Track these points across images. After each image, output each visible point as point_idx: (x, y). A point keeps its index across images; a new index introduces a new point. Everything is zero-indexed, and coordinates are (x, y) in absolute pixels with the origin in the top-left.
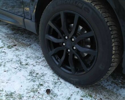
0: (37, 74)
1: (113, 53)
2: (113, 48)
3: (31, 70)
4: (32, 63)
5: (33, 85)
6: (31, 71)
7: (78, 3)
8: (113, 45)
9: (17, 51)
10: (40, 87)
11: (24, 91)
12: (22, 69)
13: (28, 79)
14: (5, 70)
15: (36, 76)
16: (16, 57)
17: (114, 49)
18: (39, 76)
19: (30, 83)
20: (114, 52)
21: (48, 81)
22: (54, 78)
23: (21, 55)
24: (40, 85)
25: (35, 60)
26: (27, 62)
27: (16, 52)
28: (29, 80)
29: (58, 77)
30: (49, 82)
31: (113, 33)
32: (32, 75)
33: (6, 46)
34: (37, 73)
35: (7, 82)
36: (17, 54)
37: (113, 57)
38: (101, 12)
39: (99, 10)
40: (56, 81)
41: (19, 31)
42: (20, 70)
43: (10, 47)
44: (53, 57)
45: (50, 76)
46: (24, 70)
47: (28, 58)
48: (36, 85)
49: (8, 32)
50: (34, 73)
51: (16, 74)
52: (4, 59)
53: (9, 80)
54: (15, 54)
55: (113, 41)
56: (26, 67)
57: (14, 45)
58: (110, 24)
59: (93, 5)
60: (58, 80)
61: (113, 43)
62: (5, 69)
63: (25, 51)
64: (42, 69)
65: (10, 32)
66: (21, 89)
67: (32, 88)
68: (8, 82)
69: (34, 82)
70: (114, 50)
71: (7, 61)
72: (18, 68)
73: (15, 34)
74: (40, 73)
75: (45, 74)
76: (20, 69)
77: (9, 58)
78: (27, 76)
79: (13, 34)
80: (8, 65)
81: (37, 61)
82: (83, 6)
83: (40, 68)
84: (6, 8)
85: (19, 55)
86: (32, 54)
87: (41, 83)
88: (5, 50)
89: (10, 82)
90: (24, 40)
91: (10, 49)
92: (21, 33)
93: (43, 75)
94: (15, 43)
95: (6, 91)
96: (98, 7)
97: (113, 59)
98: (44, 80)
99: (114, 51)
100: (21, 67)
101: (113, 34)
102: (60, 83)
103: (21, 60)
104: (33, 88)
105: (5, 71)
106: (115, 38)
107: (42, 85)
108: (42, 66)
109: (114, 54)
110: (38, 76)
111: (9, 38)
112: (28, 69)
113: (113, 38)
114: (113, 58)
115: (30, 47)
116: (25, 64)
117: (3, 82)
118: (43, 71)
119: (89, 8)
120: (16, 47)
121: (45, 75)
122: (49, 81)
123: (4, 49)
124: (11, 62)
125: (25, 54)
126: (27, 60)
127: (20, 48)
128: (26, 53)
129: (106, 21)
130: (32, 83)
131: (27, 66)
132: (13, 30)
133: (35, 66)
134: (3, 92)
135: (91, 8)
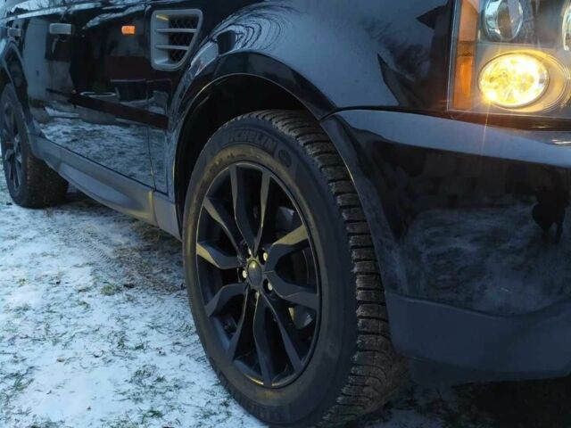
0: (160, 380)
1: (358, 298)
2: (357, 281)
3: (144, 366)
4: (159, 346)
5: (128, 410)
6: (142, 370)
7: (265, 138)
8: (355, 270)
9: (129, 304)
10: (149, 419)
11: (91, 424)
12: (118, 359)
13: (122, 392)
14: (62, 358)
15: (151, 387)
16: (115, 321)
17: (358, 283)
18: (163, 388)
19: (121, 403)
20: (359, 295)
21: (184, 404)
22: (211, 398)
23: (133, 319)
24: (151, 414)
25: (174, 338)
26: (144, 340)
27: (124, 306)
28: (123, 394)
29: (228, 398)
30: (186, 407)
31: (356, 231)
32: (140, 381)
33: (101, 286)
34: (161, 376)
35: (51, 392)
36: (122, 314)
37: (359, 312)
38: (320, 165)
39: (316, 158)
40: (214, 409)
41: (167, 242)
42: (110, 361)
43: (111, 291)
44: (217, 321)
45: (202, 390)
46: (122, 362)
47: (152, 328)
48: (136, 413)
49: (128, 243)
50: (149, 375)
51: (91, 371)
52: (76, 325)
53: (58, 387)
54: (116, 312)
55: (354, 255)
56: (133, 356)
57: (126, 286)
58: (346, 202)
59: (302, 143)
60: (223, 408)
61: (357, 264)
62: (63, 355)
63: (155, 308)
64: (183, 368)
65: (134, 244)
66: (84, 417)
67: (123, 418)
68: (53, 390)
69: (136, 403)
70: (360, 289)
71: (82, 333)
72: (104, 356)
73: (148, 250)
74: (168, 379)
75: (188, 383)
76: (112, 357)
77: (93, 324)
78: (121, 382)
79: (140, 251)
80: (78, 344)
81: (182, 340)
82: (276, 146)
83: (178, 363)
84: (140, 170)
85: (127, 317)
86: (174, 318)
87: (159, 409)
88: (91, 299)
89: (59, 391)
90: (169, 273)
91: (107, 297)
92: (168, 248)
93: (176, 386)
94: (132, 279)
95: (34, 416)
96: (314, 148)
97: (360, 321)
98: (173, 401)
99: (360, 292)
100: (116, 353)
101: (353, 234)
102: (223, 416)
103: (128, 333)
104: (125, 422)
105: (60, 361)
106: (362, 247)
107: (157, 414)
108: (190, 356)
109: (360, 302)
110: (159, 385)
111: (120, 264)
112: (136, 361)
113: (353, 247)
114: (361, 317)
115: (180, 295)
116: (133, 345)
117: (39, 390)
118: (186, 373)
119: (290, 153)
120: (130, 292)
121: (186, 387)
122: (188, 405)
123: (88, 294)
124: (91, 336)
125: (150, 317)
126: (145, 335)
127: (144, 295)
128: (154, 314)
129: (334, 190)
130: (130, 405)
131: (138, 352)
132: (146, 238)
133: (164, 354)
134: (26, 418)
135: (296, 153)
